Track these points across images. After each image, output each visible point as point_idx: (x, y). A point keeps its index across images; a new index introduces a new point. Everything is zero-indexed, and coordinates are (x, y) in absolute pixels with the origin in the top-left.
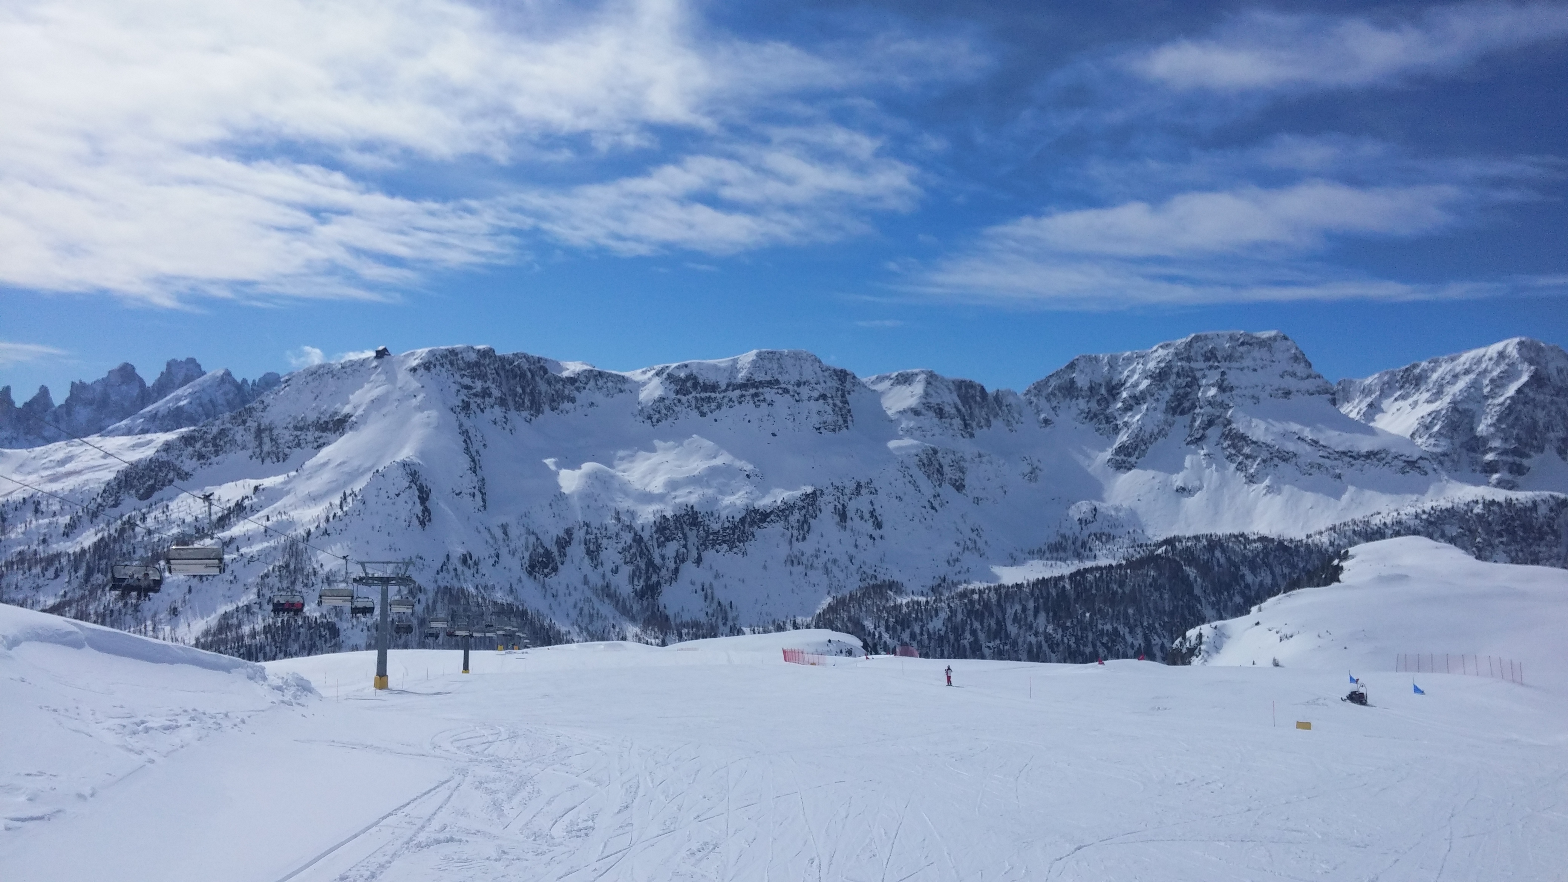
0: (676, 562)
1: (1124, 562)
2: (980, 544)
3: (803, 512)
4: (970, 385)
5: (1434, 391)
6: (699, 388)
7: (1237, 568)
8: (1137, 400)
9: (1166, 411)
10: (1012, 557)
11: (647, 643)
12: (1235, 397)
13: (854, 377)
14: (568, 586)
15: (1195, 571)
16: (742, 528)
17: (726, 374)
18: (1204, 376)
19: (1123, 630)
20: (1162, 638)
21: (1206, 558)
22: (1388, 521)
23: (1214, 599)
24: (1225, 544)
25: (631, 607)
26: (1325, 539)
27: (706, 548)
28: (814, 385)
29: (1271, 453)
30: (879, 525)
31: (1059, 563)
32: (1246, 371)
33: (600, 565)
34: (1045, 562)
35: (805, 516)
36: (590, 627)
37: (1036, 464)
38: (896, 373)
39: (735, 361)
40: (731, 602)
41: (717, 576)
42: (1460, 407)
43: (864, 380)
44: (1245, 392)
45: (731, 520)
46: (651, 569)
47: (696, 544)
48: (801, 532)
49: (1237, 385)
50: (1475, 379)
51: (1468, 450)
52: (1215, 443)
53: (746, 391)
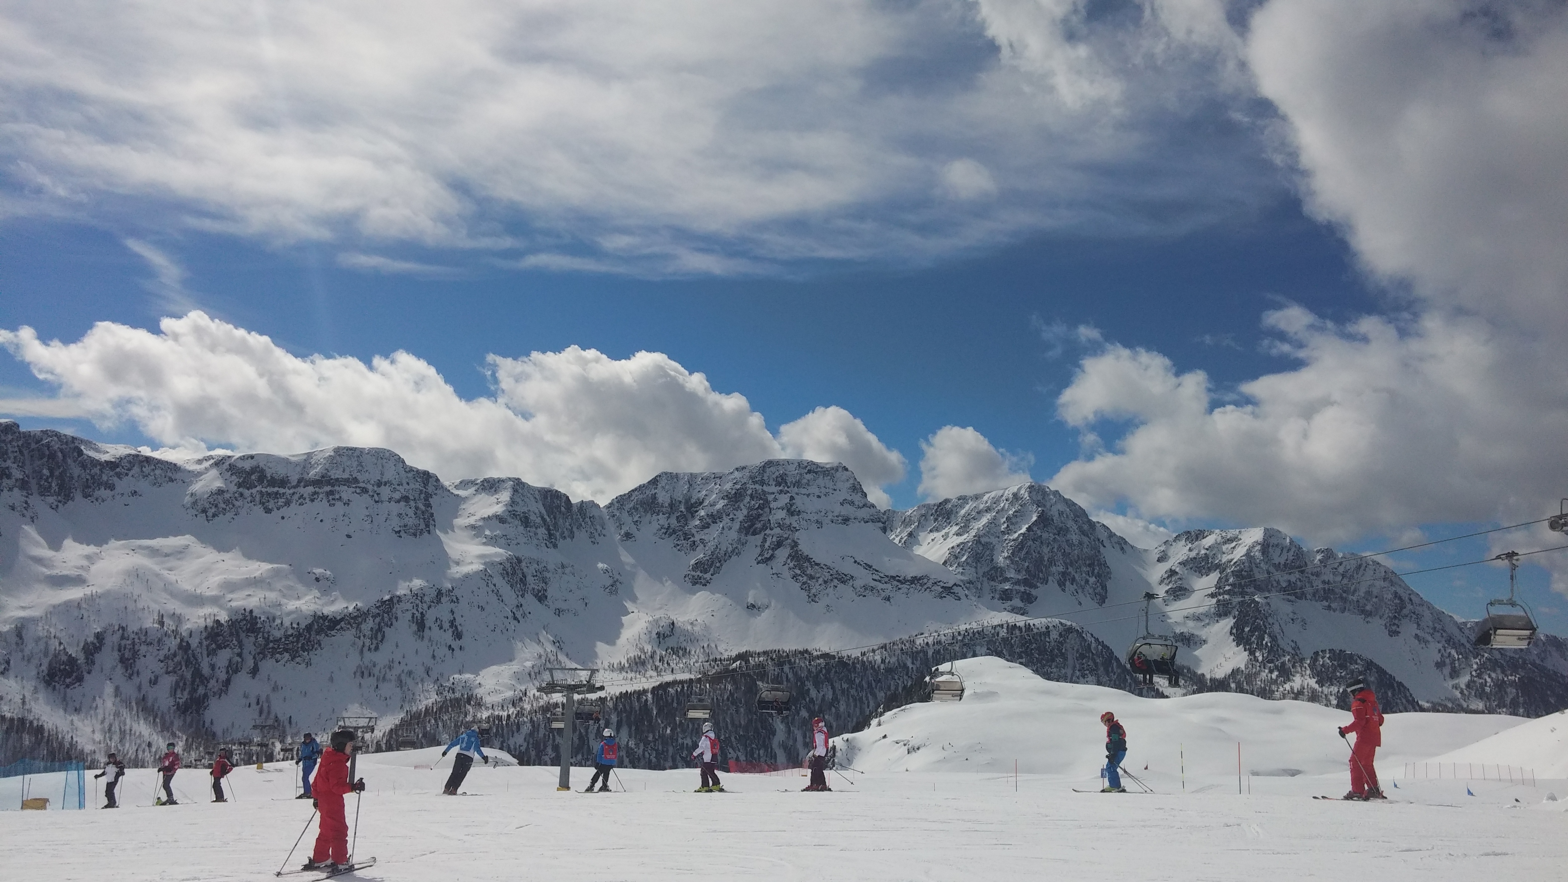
0: (227, 672)
1: (701, 676)
2: (563, 654)
3: (378, 620)
4: (555, 494)
5: (962, 525)
6: (265, 482)
7: (803, 683)
8: (715, 518)
9: (740, 531)
12: (801, 520)
13: (437, 480)
15: (767, 686)
16: (308, 636)
17: (298, 469)
18: (775, 500)
21: (776, 673)
24: (793, 660)
25: (172, 722)
26: (877, 657)
27: (264, 657)
28: (396, 486)
29: (831, 575)
30: (458, 636)
31: (639, 677)
32: (811, 496)
33: (135, 675)
34: (626, 675)
35: (379, 624)
37: (617, 577)
38: (482, 479)
39: (309, 456)
40: (291, 715)
41: (275, 688)
42: (983, 540)
43: (446, 483)
44: (810, 517)
45: (295, 626)
46: (198, 680)
47: (253, 653)
48: (375, 642)
49: (803, 510)
50: (995, 516)
51: (988, 579)
52: (783, 563)
53: (319, 488)
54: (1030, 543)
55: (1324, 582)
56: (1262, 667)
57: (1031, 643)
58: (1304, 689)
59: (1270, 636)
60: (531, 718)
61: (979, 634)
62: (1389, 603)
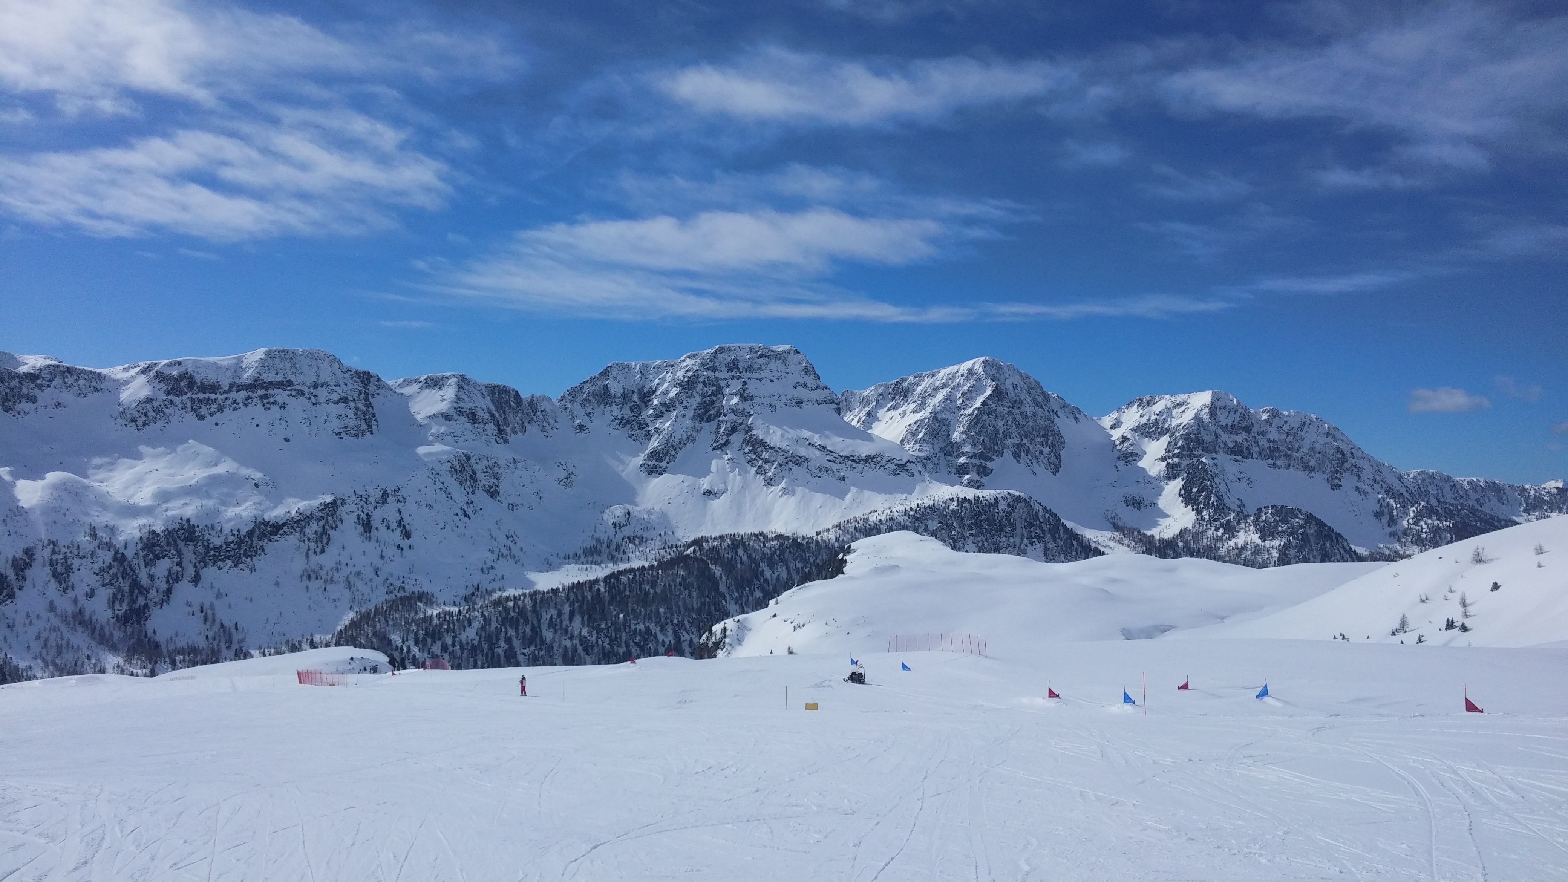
0: (168, 582)
1: (656, 564)
2: (515, 550)
3: (322, 523)
4: (504, 390)
5: (919, 402)
6: (195, 388)
7: (758, 566)
8: (668, 407)
9: (693, 419)
10: (548, 563)
11: (132, 674)
12: (755, 405)
13: (379, 380)
14: (28, 616)
15: (720, 569)
16: (250, 542)
17: (229, 373)
18: (727, 386)
19: (655, 629)
20: (691, 634)
21: (730, 557)
22: (883, 518)
23: (737, 594)
24: (747, 543)
25: (112, 635)
26: (832, 536)
27: (205, 565)
28: (333, 387)
29: (786, 458)
30: (408, 535)
31: (594, 566)
32: (764, 381)
33: (70, 588)
34: (581, 566)
35: (324, 526)
36: (58, 661)
37: (571, 469)
38: (425, 377)
39: (240, 360)
40: (236, 623)
41: (219, 595)
42: (939, 416)
43: (390, 383)
44: (763, 401)
45: (236, 533)
46: (136, 591)
47: (194, 561)
48: (320, 545)
49: (756, 394)
50: (950, 392)
51: (944, 454)
52: (738, 449)
53: (253, 392)
54: (985, 417)
55: (1269, 441)
56: (1209, 526)
57: (981, 515)
58: (1247, 544)
59: (1217, 496)
60: (482, 612)
61: (930, 508)
62: (1331, 458)
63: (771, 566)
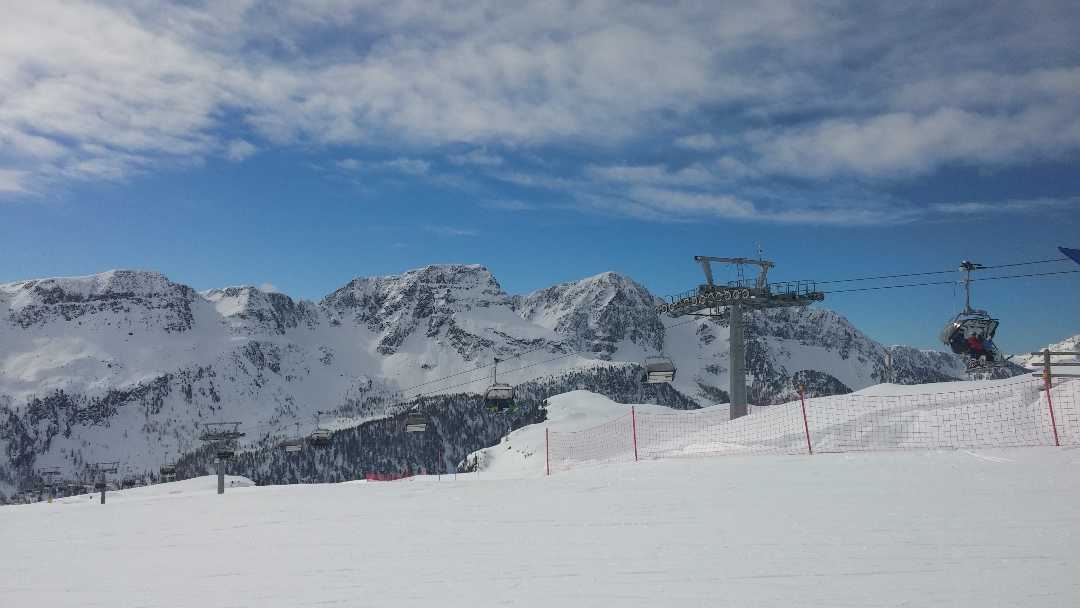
0: (48, 435)
1: (393, 416)
2: (293, 409)
3: (157, 392)
4: (281, 297)
5: (566, 303)
6: (64, 298)
7: (463, 416)
8: (396, 307)
9: (414, 315)
10: (315, 417)
12: (456, 305)
13: (193, 291)
15: (438, 419)
16: (106, 406)
17: (89, 288)
18: (437, 292)
19: (394, 462)
20: (419, 465)
21: (444, 410)
22: (547, 382)
23: (449, 436)
24: (455, 401)
25: (9, 473)
27: (74, 423)
28: (163, 297)
29: (479, 342)
30: (217, 399)
31: (348, 419)
32: (462, 288)
34: (339, 419)
35: (158, 394)
37: (329, 351)
38: (226, 289)
39: (96, 278)
40: (97, 464)
41: (84, 444)
42: (580, 312)
43: (201, 293)
44: (462, 302)
45: (96, 400)
46: (26, 442)
47: (66, 420)
48: (156, 407)
49: (457, 298)
50: (588, 296)
51: (585, 338)
52: (445, 336)
53: (106, 300)
54: (611, 312)
55: (800, 327)
56: (763, 384)
57: (614, 379)
58: (789, 396)
59: (768, 365)
60: (273, 452)
61: (579, 375)
62: (841, 338)
63: (472, 416)
